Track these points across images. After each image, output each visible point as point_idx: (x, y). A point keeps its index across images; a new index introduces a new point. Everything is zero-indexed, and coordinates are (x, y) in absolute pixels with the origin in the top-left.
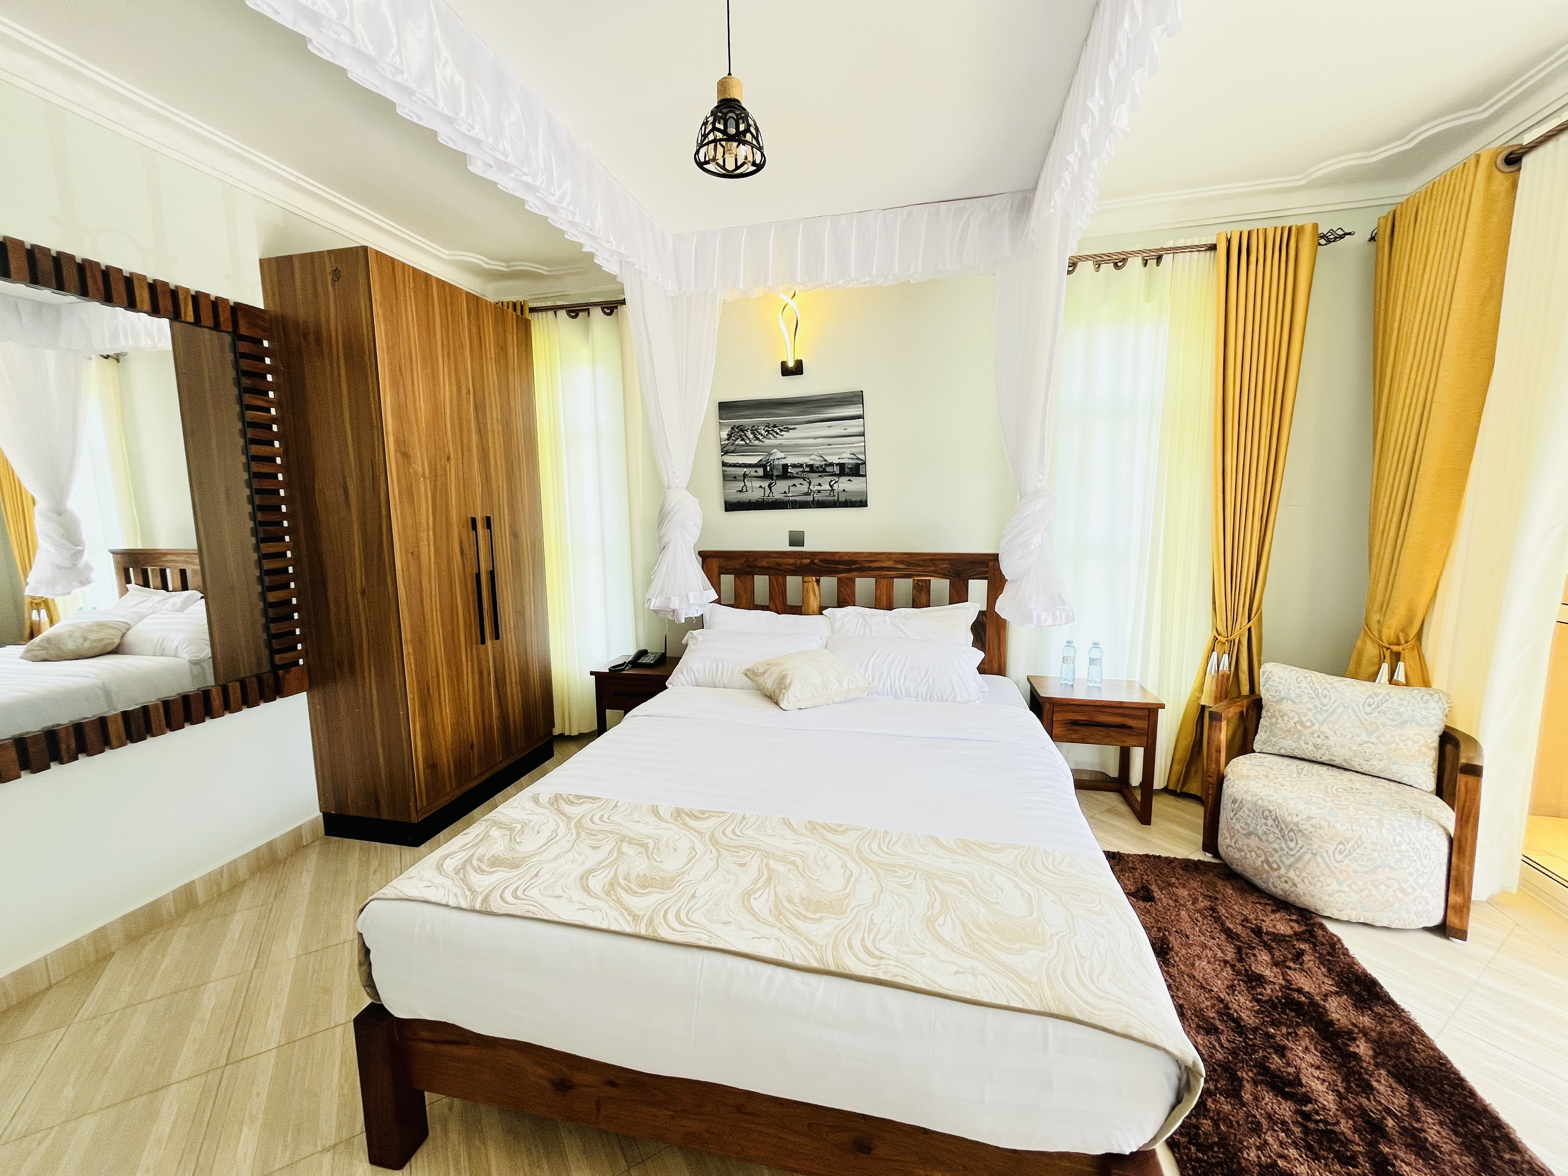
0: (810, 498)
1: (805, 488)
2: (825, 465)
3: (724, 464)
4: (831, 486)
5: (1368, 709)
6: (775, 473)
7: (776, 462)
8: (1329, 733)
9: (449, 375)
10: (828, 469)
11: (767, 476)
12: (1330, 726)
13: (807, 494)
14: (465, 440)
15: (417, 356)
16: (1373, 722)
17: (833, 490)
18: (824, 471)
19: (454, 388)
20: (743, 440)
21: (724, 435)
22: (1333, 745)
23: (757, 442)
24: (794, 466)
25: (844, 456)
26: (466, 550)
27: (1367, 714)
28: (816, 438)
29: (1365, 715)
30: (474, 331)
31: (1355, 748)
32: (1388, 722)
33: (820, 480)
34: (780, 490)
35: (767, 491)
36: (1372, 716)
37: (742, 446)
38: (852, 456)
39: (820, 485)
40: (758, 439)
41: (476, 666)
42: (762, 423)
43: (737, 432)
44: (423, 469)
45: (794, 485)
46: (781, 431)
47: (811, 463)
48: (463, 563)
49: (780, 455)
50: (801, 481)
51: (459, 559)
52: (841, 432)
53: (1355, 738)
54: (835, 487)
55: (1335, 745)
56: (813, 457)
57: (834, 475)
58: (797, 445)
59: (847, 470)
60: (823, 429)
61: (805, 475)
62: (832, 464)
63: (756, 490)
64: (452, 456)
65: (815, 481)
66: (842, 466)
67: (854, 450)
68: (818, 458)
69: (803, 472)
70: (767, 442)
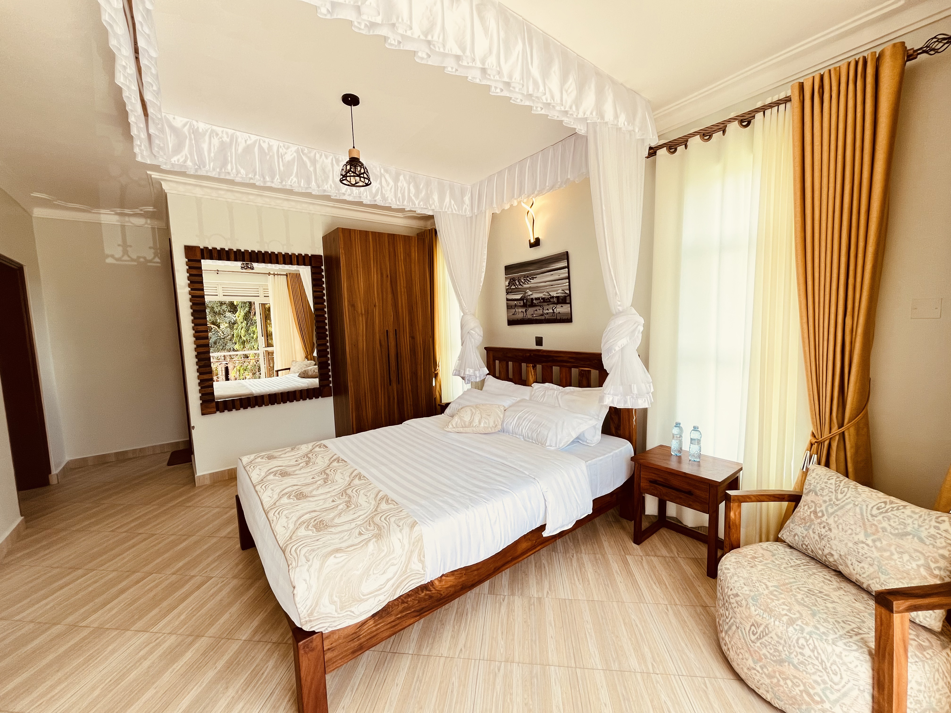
0: (543, 318)
1: (540, 312)
2: (551, 298)
3: (508, 300)
4: (553, 310)
5: (875, 512)
6: (528, 303)
7: (528, 297)
8: (833, 525)
9: (377, 271)
10: (552, 300)
11: (525, 306)
12: (836, 519)
13: (542, 315)
14: (384, 297)
15: (360, 265)
16: (874, 525)
17: (554, 312)
18: (550, 301)
19: (379, 276)
20: (514, 286)
21: (507, 283)
22: (833, 538)
23: (520, 287)
24: (536, 299)
25: (559, 291)
26: (383, 343)
27: (872, 516)
28: (545, 282)
29: (870, 516)
30: (392, 250)
31: (850, 545)
32: (889, 528)
33: (547, 307)
34: (531, 313)
35: (525, 314)
36: (876, 519)
37: (514, 289)
38: (563, 292)
39: (548, 309)
40: (520, 285)
41: (386, 394)
42: (521, 276)
43: (512, 281)
44: (361, 310)
45: (536, 310)
46: (530, 279)
47: (544, 297)
48: (381, 349)
49: (530, 293)
50: (539, 308)
51: (379, 347)
52: (557, 277)
53: (854, 535)
54: (555, 310)
55: (835, 538)
56: (544, 293)
57: (554, 303)
58: (538, 287)
59: (560, 300)
60: (548, 277)
61: (541, 304)
62: (553, 297)
63: (520, 313)
64: (377, 304)
65: (545, 308)
66: (558, 297)
67: (563, 288)
68: (547, 294)
69: (540, 302)
70: (525, 286)
